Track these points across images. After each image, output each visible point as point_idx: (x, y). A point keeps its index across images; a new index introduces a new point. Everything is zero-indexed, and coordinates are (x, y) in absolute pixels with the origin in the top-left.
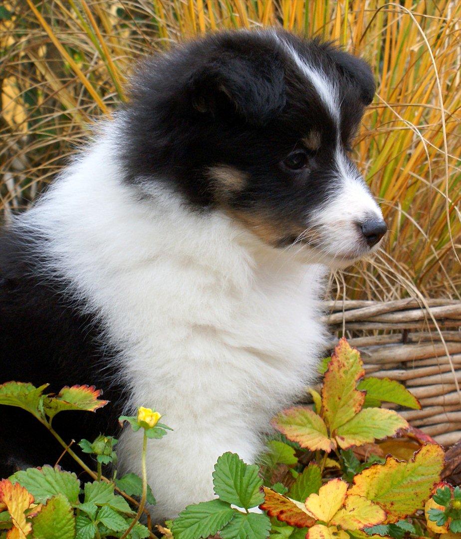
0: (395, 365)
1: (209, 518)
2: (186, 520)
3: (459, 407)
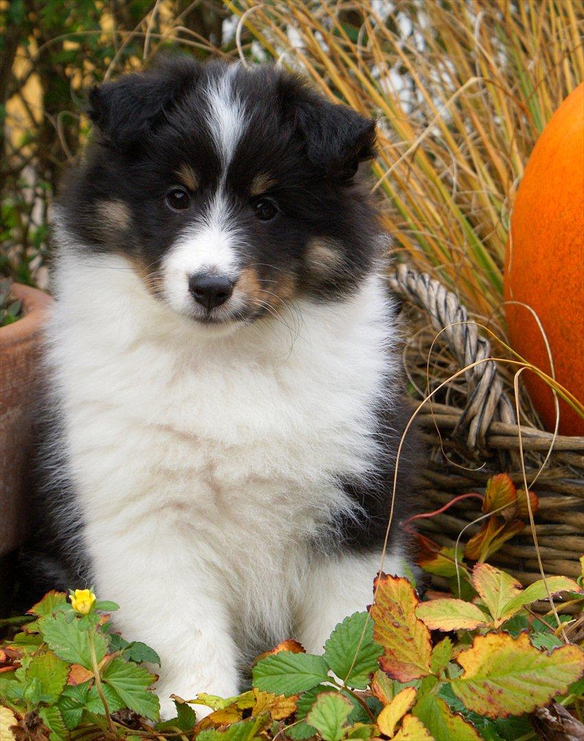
1: (296, 675)
2: (271, 666)
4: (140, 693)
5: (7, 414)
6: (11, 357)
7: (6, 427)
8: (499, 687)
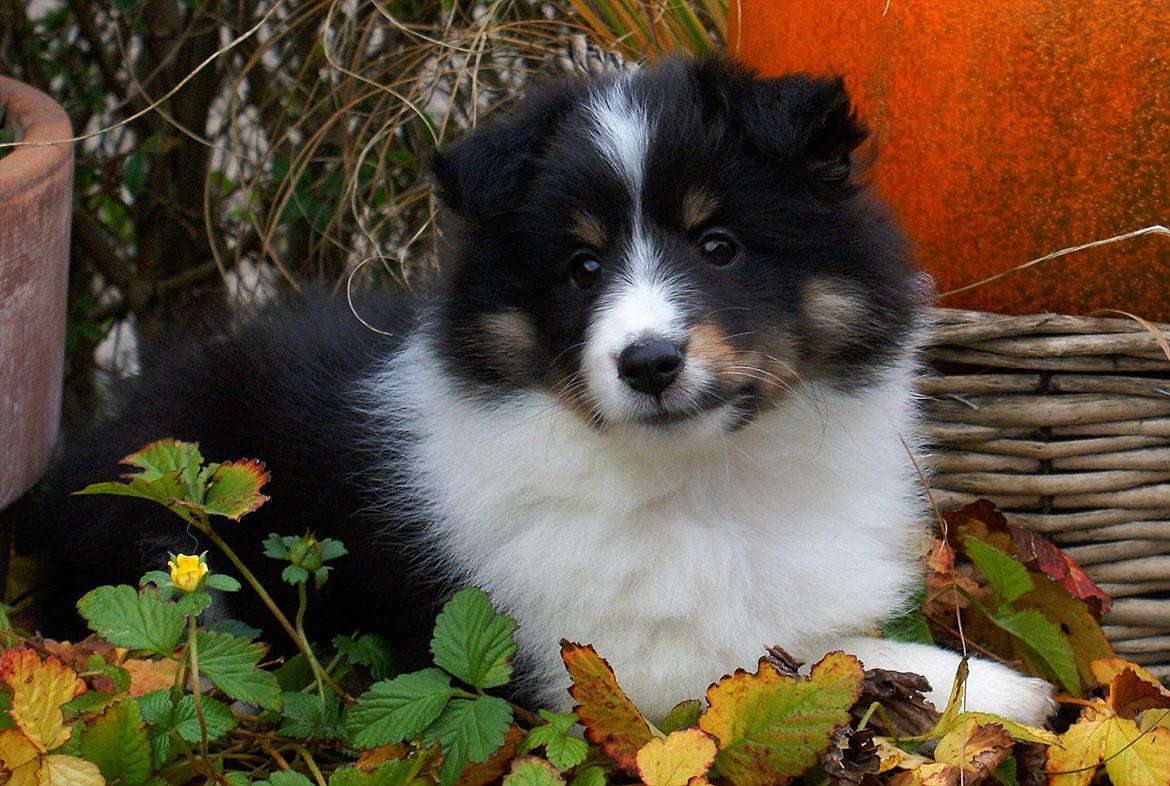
0: (1028, 431)
1: (408, 706)
2: (369, 710)
3: (1162, 513)
4: (246, 674)
5: (15, 295)
6: (20, 209)
7: (14, 315)
8: (764, 746)
